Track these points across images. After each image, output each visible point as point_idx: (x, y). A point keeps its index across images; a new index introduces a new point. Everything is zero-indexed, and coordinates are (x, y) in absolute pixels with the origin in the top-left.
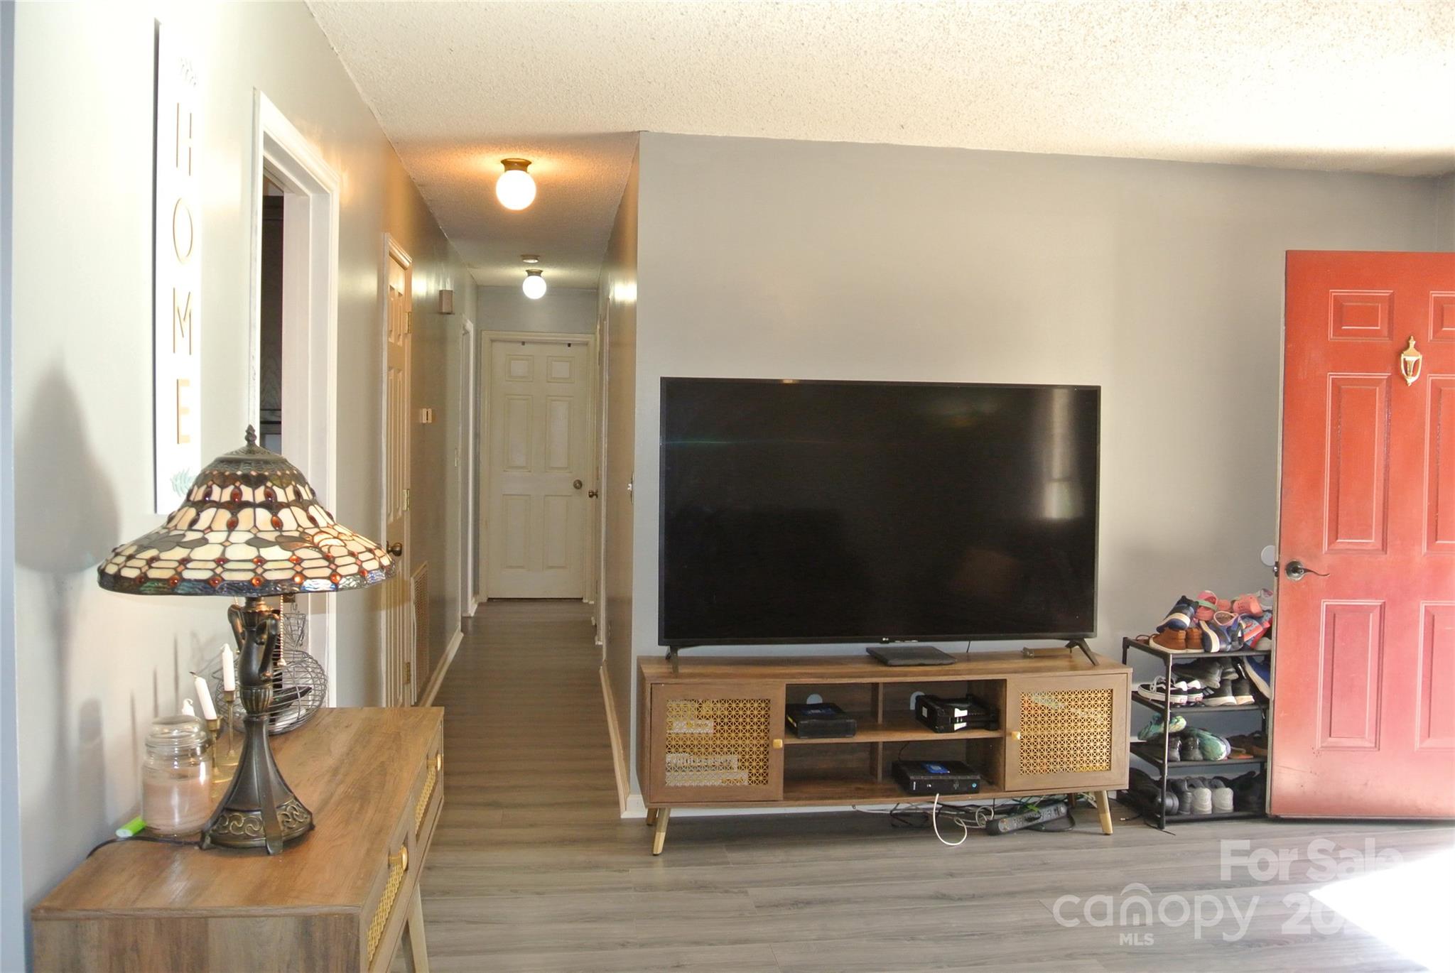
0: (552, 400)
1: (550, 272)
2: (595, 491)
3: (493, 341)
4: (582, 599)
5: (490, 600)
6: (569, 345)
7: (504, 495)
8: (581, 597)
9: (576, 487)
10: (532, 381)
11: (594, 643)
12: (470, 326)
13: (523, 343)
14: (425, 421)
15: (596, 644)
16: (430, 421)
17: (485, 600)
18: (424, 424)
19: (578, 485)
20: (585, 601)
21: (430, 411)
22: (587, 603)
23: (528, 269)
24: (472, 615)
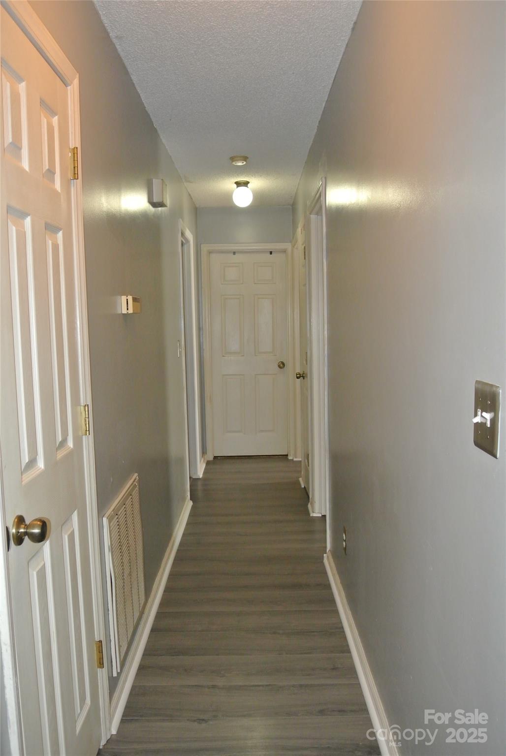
0: (259, 298)
1: (257, 183)
2: (301, 373)
3: (210, 252)
4: (287, 455)
5: (215, 458)
6: (271, 253)
7: (223, 375)
8: (286, 454)
9: (279, 367)
10: (242, 284)
11: (309, 514)
12: (189, 235)
13: (234, 253)
14: (124, 311)
15: (311, 515)
16: (131, 311)
17: (211, 458)
18: (124, 314)
19: (282, 365)
20: (290, 458)
21: (130, 298)
22: (293, 460)
23: (236, 180)
24: (201, 476)
